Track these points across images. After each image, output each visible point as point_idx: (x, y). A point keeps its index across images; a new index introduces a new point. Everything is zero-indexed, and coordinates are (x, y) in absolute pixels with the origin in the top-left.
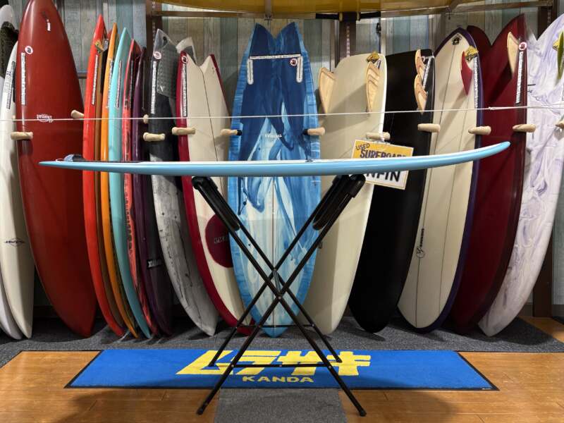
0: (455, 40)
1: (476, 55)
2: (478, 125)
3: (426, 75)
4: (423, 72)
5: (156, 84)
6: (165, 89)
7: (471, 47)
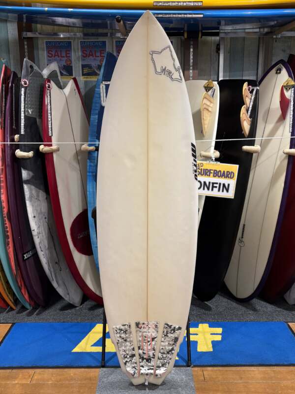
0: (277, 70)
1: (292, 86)
3: (252, 103)
4: (249, 100)
5: (25, 108)
6: (32, 112)
7: (290, 79)
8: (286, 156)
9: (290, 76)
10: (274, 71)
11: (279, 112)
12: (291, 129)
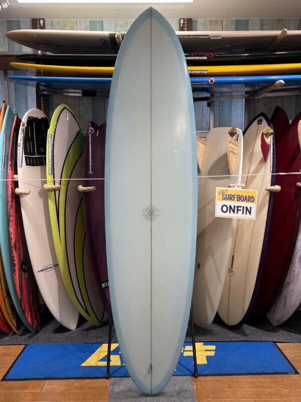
0: (259, 121)
1: (272, 134)
2: (272, 185)
7: (269, 128)
8: (268, 193)
9: (269, 125)
10: (256, 122)
11: (261, 156)
12: (271, 169)
